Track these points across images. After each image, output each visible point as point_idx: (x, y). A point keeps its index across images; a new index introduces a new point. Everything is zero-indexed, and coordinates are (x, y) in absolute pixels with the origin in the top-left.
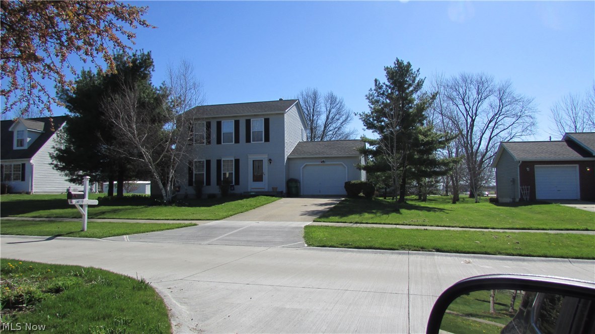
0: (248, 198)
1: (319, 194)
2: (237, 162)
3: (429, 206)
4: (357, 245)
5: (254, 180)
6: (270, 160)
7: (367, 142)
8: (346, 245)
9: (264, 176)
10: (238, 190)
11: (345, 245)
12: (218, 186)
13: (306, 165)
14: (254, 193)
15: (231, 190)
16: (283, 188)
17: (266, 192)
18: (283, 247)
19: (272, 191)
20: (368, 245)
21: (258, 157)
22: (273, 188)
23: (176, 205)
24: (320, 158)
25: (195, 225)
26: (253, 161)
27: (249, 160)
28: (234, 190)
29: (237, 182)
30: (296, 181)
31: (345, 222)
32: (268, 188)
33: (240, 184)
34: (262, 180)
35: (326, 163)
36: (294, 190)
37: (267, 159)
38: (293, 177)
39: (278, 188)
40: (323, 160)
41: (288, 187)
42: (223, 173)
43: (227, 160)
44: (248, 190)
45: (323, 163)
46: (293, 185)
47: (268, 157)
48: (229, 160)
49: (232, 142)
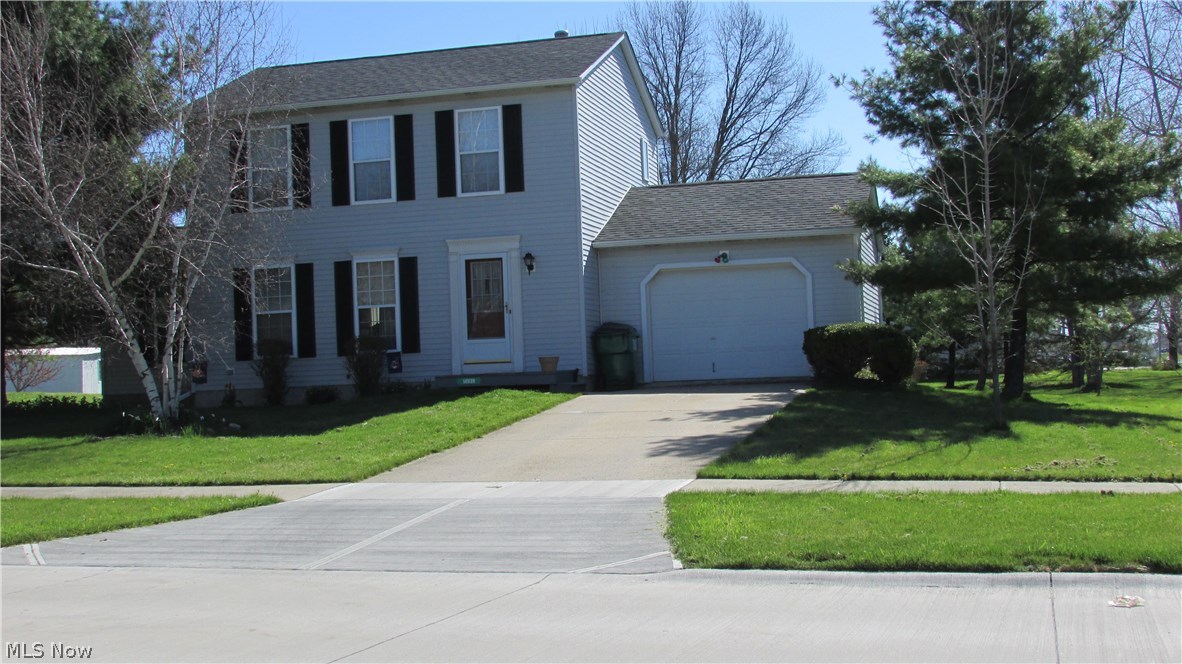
1: (709, 376)
2: (409, 267)
3: (1113, 408)
4: (862, 558)
5: (472, 334)
6: (529, 256)
8: (823, 560)
9: (506, 315)
10: (417, 369)
11: (821, 559)
12: (343, 360)
13: (659, 274)
14: (473, 381)
15: (392, 371)
16: (579, 359)
17: (518, 374)
19: (539, 369)
20: (903, 555)
21: (483, 250)
22: (542, 360)
23: (196, 432)
24: (710, 243)
25: (273, 500)
26: (468, 262)
27: (452, 258)
28: (399, 370)
29: (412, 342)
30: (626, 332)
31: (814, 477)
32: (525, 362)
33: (422, 347)
34: (501, 333)
35: (731, 263)
36: (618, 366)
37: (516, 255)
38: (613, 319)
39: (557, 358)
40: (721, 253)
41: (598, 355)
42: (360, 310)
43: (371, 263)
44: (451, 370)
45: (722, 264)
46: (616, 345)
47: (520, 248)
48: (379, 263)
49: (389, 196)
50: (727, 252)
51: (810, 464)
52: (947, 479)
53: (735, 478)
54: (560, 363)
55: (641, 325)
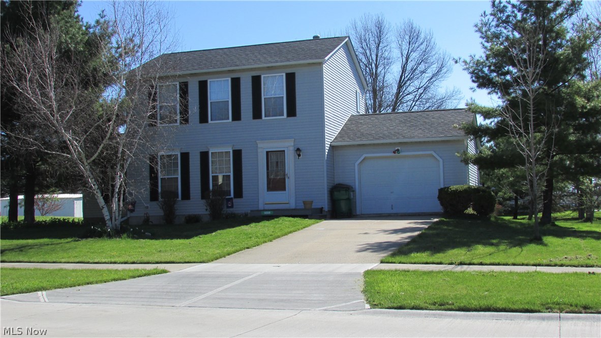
0: (259, 222)
1: (389, 211)
2: (237, 154)
3: (597, 230)
4: (462, 305)
5: (270, 188)
6: (298, 150)
7: (479, 113)
8: (443, 305)
9: (287, 179)
10: (241, 206)
11: (441, 305)
12: (204, 201)
13: (364, 159)
14: (269, 213)
15: (228, 207)
16: (323, 201)
17: (293, 209)
18: (325, 310)
19: (303, 207)
20: (484, 303)
21: (275, 146)
22: (304, 203)
23: (128, 237)
24: (391, 144)
25: (164, 272)
26: (267, 153)
27: (259, 150)
28: (232, 207)
29: (239, 193)
30: (348, 189)
31: (441, 263)
32: (296, 203)
33: (244, 195)
34: (284, 189)
35: (402, 154)
36: (343, 206)
37: (292, 149)
38: (341, 182)
39: (312, 201)
40: (396, 149)
41: (333, 201)
42: (213, 176)
43: (218, 152)
44: (258, 207)
45: (396, 154)
46: (342, 195)
47: (294, 145)
48: (223, 152)
49: (228, 119)
50: (399, 148)
51: (439, 257)
52: (509, 265)
53: (400, 263)
54: (313, 204)
55: (355, 185)
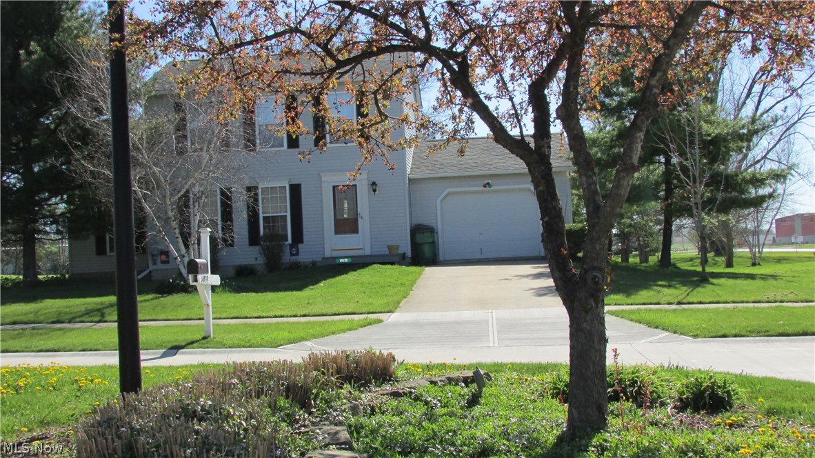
1: (478, 256)
2: (296, 190)
5: (337, 232)
6: (374, 183)
9: (359, 220)
10: (306, 253)
12: (257, 248)
13: (449, 194)
14: (346, 260)
15: (292, 255)
16: (406, 248)
17: (368, 256)
19: (387, 253)
21: (344, 179)
22: (389, 247)
24: (480, 176)
25: (380, 321)
26: (334, 187)
27: (324, 185)
28: (297, 254)
29: (298, 236)
30: (431, 230)
32: (371, 248)
33: (305, 240)
34: (355, 231)
35: (493, 188)
36: (427, 250)
37: (365, 182)
38: (420, 222)
39: (398, 246)
40: (486, 182)
41: (415, 244)
42: (263, 217)
43: (271, 188)
44: (324, 254)
45: (487, 188)
46: (420, 238)
47: (368, 179)
48: (276, 187)
49: (282, 146)
50: (490, 181)
54: (400, 249)
55: (437, 226)
